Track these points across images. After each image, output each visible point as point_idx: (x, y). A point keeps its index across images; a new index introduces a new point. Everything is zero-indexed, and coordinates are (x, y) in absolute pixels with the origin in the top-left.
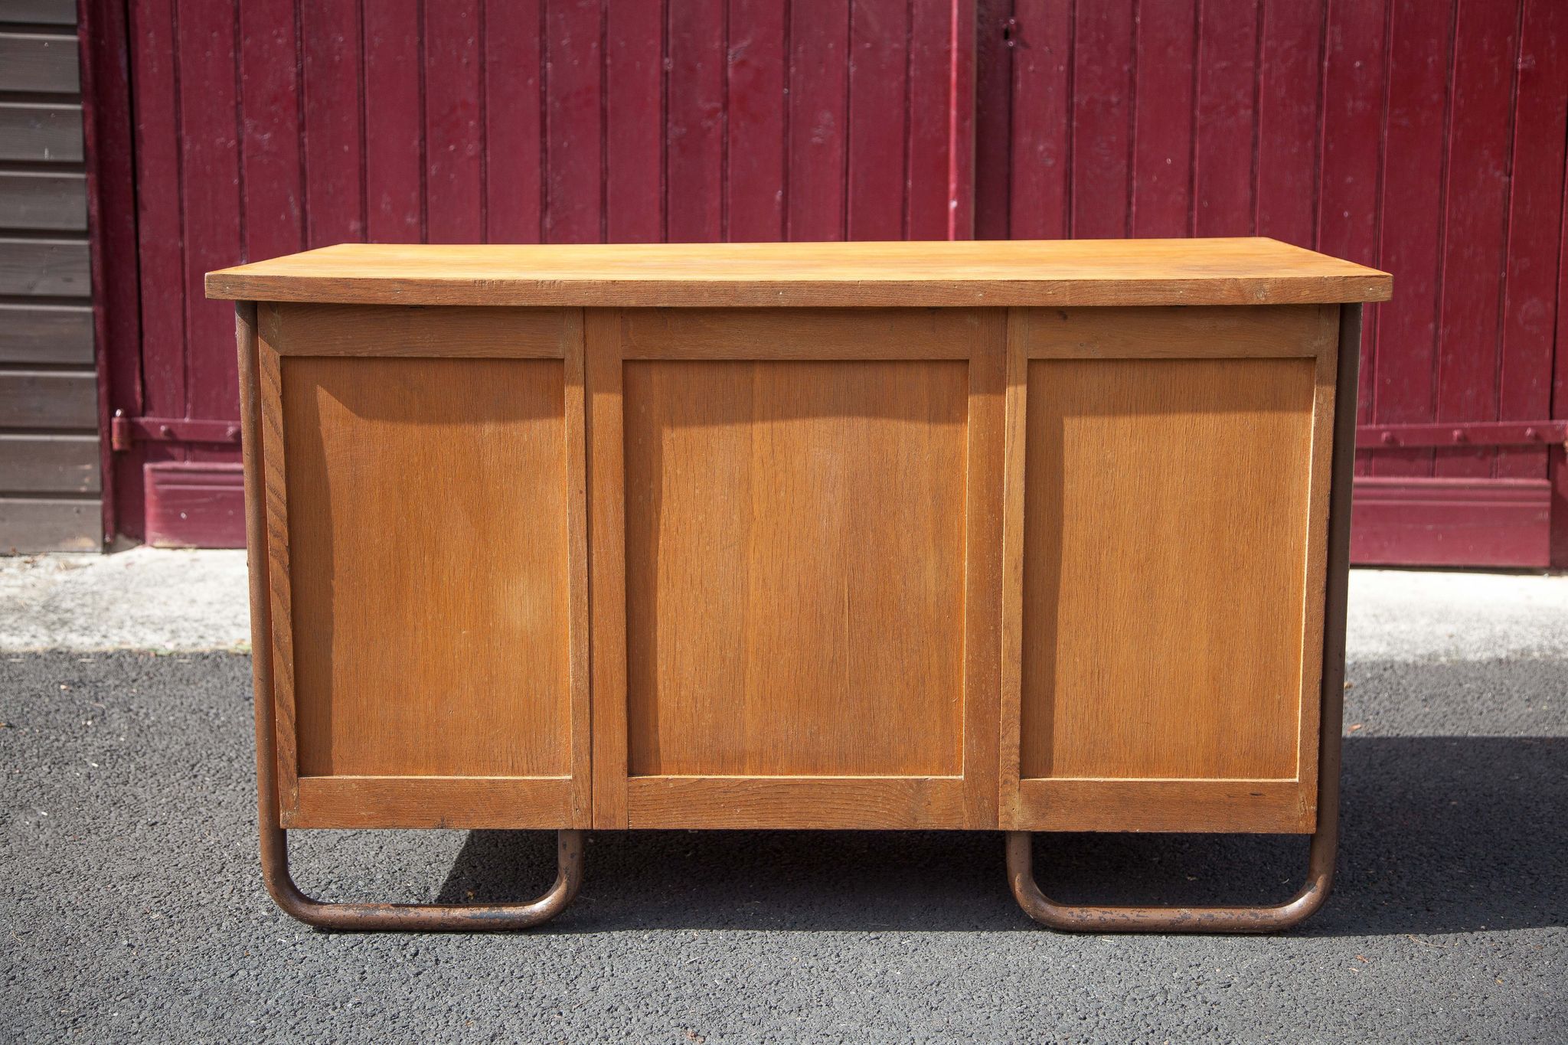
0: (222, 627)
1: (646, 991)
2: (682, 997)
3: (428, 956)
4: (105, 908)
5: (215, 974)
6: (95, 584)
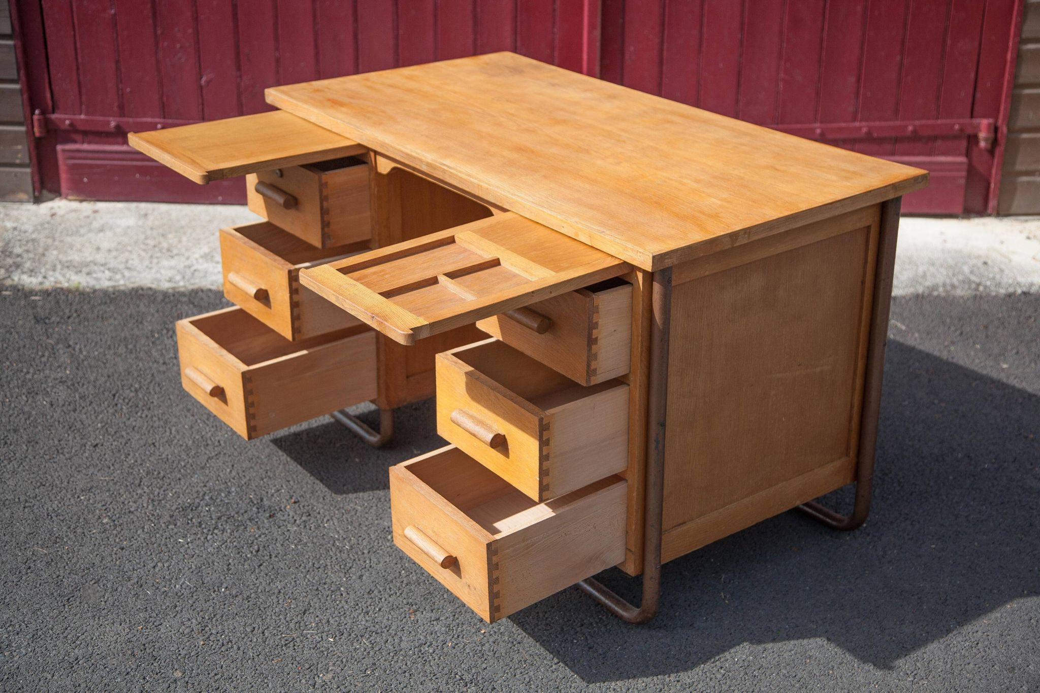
0: (119, 270)
1: (389, 578)
2: (410, 583)
3: (265, 552)
4: (75, 514)
5: (144, 566)
6: (33, 232)
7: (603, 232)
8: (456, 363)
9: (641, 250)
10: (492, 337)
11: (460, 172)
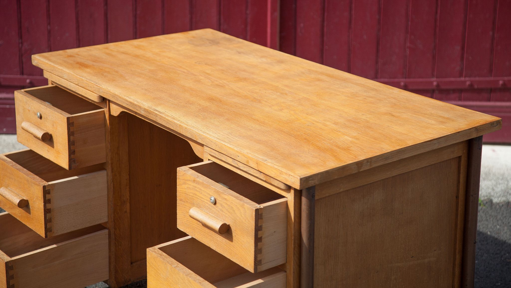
7: (266, 160)
8: (161, 255)
9: (292, 174)
10: (188, 235)
11: (168, 116)
